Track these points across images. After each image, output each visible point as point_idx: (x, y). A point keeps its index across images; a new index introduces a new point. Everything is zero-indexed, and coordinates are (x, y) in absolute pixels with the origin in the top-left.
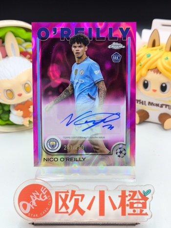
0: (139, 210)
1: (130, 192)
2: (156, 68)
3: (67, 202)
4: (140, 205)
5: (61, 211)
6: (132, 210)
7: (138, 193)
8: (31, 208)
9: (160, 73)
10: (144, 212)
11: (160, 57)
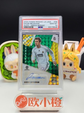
0: (58, 105)
1: (55, 98)
2: (68, 57)
3: (33, 102)
4: (59, 103)
5: (31, 105)
6: (56, 105)
7: (58, 99)
8: (20, 104)
9: (69, 59)
10: (60, 106)
11: (69, 53)
